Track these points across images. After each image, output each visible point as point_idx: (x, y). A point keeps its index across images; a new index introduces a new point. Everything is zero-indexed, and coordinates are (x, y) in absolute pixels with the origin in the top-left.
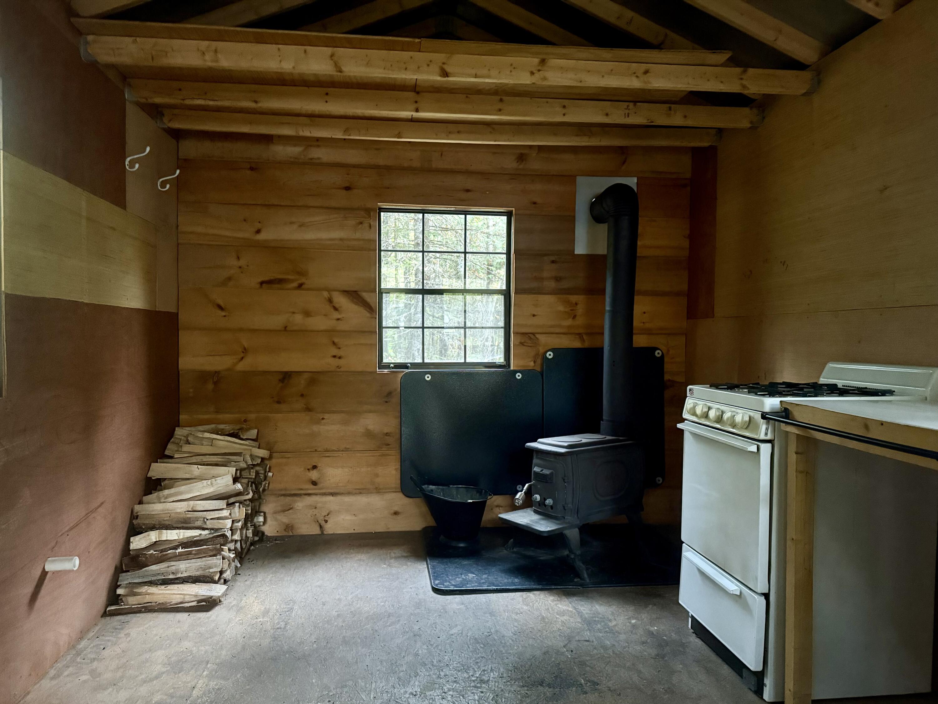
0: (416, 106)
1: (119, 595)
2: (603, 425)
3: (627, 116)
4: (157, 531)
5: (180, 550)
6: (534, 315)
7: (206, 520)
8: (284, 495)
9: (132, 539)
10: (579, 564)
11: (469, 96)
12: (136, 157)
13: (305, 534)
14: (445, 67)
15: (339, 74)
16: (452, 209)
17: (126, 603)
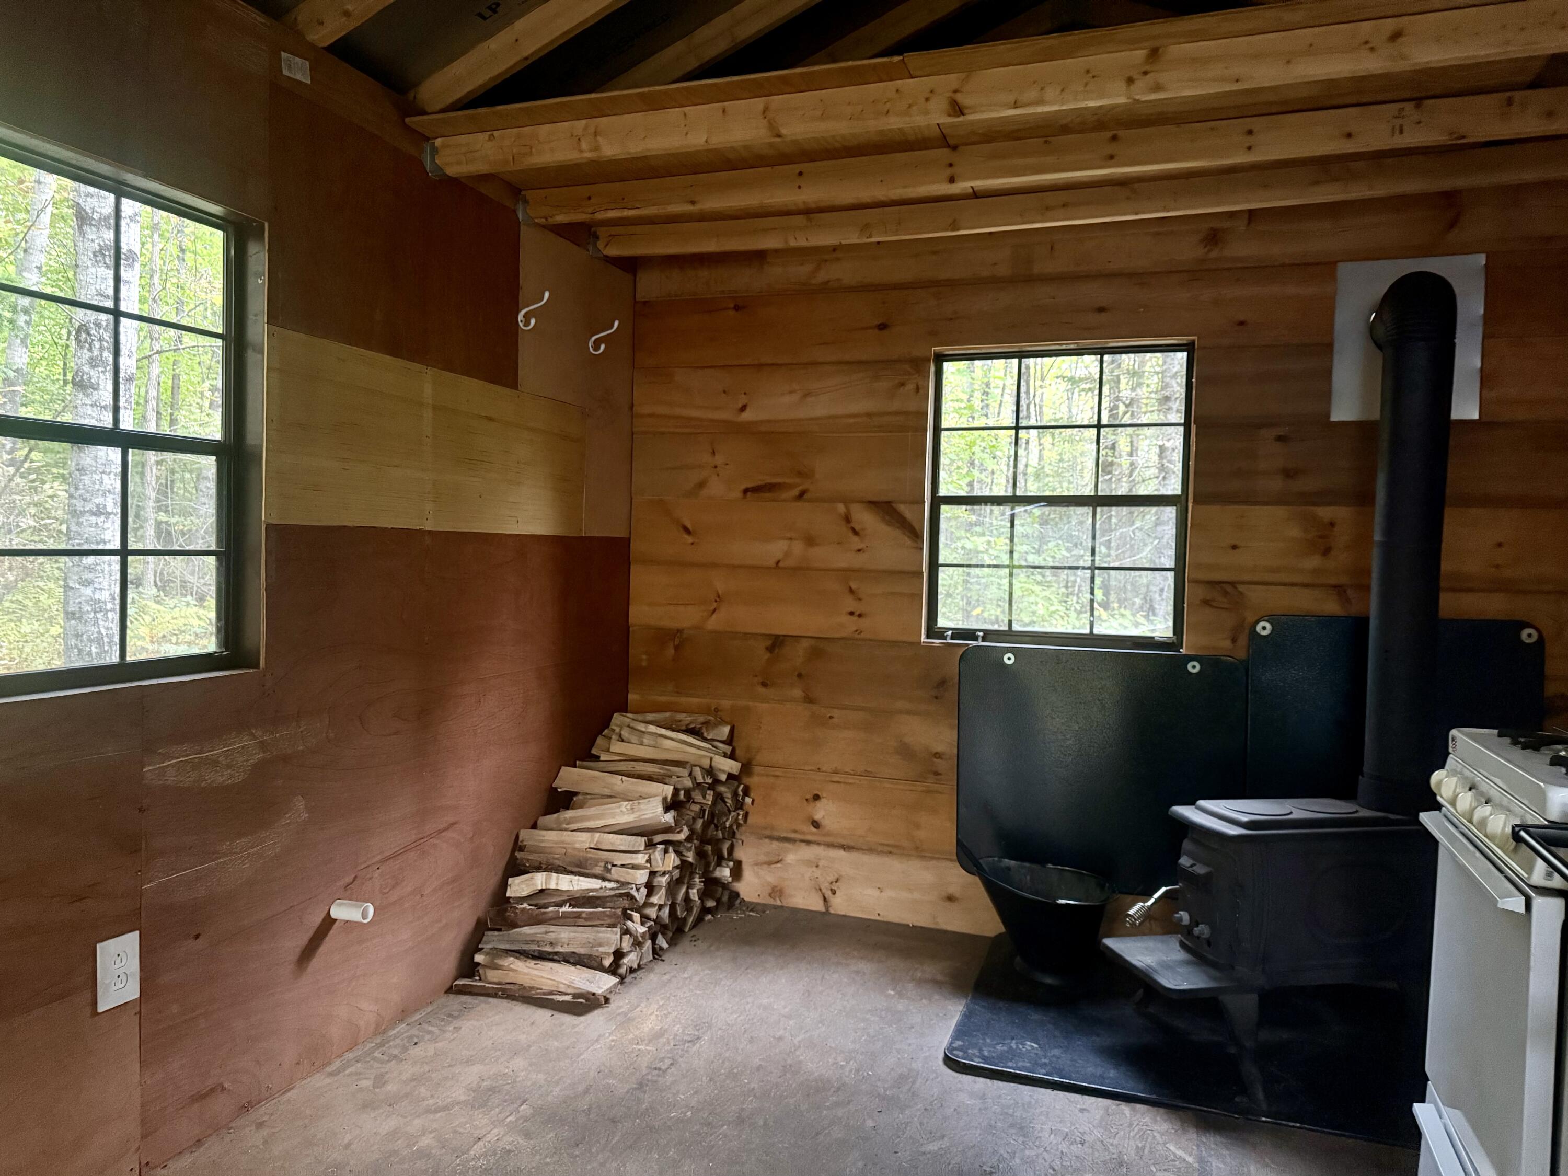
0: (949, 171)
1: (478, 964)
2: (1364, 783)
3: (1398, 132)
4: (545, 873)
5: (566, 909)
6: (1234, 547)
7: (610, 866)
8: (771, 838)
9: (510, 880)
10: (1250, 1070)
11: (1049, 139)
12: (532, 308)
13: (801, 907)
14: (959, 98)
15: (778, 140)
16: (1072, 346)
17: (483, 978)
